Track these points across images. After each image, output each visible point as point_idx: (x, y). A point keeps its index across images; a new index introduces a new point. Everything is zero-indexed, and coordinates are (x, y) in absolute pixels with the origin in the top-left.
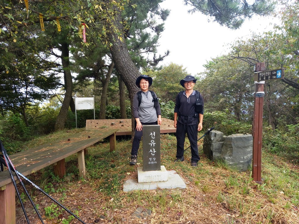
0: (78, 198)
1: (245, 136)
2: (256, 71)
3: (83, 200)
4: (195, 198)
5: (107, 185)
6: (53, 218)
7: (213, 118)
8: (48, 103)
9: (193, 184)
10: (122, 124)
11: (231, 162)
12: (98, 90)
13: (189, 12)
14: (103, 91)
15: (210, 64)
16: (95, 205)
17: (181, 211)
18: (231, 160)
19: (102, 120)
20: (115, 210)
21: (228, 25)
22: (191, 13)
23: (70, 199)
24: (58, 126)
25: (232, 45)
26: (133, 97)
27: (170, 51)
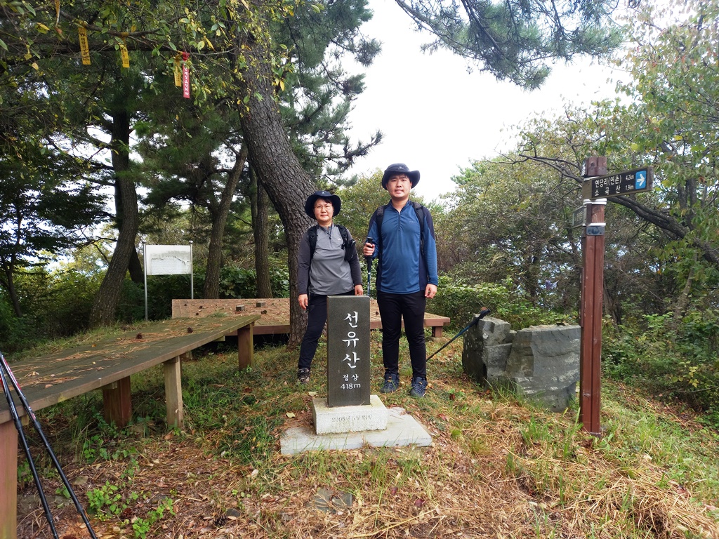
0: (169, 472)
1: (561, 328)
2: (586, 176)
3: (181, 476)
4: (454, 468)
5: (239, 442)
6: (109, 516)
7: (478, 299)
8: (70, 261)
9: (447, 437)
10: (262, 309)
11: (530, 389)
12: (200, 231)
13: (424, 48)
14: (213, 233)
15: (469, 176)
16: (213, 487)
17: (422, 497)
18: (530, 386)
19: (211, 300)
20: (264, 496)
21: (516, 79)
22: (428, 51)
23: (148, 475)
24: (99, 315)
25: (522, 128)
26: (294, 239)
27: (383, 132)
